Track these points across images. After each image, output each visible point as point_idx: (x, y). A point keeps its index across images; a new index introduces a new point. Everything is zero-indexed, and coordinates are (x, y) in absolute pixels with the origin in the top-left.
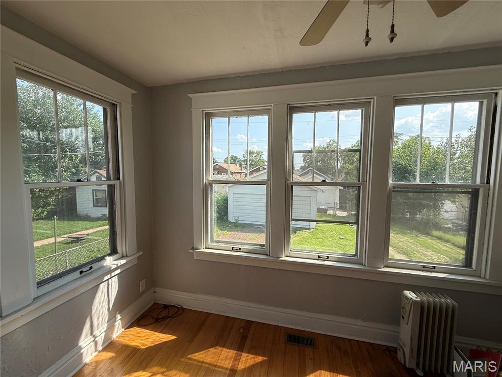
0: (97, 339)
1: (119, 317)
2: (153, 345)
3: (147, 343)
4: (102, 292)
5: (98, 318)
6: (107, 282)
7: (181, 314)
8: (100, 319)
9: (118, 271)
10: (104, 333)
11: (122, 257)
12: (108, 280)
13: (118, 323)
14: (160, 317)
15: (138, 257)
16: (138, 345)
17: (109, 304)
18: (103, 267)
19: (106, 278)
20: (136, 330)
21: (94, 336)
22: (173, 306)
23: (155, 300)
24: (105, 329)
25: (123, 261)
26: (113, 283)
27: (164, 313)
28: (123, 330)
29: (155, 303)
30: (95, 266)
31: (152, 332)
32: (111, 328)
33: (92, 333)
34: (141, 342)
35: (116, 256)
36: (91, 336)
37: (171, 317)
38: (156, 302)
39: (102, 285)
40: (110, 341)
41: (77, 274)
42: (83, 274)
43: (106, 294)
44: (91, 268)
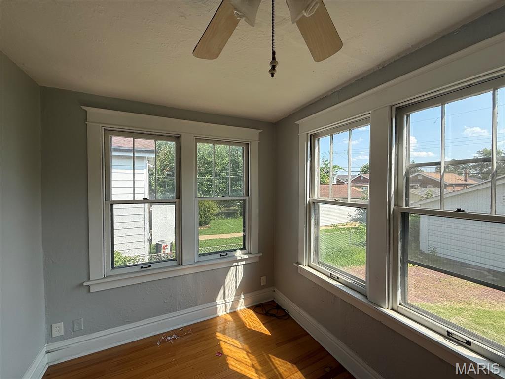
0: (227, 304)
1: (242, 296)
2: (254, 329)
3: (251, 325)
4: (232, 274)
5: (229, 290)
6: (235, 267)
7: (286, 319)
8: (230, 292)
9: (243, 263)
10: (232, 303)
11: (248, 253)
12: (236, 266)
13: (242, 301)
14: (270, 313)
15: (260, 257)
16: (247, 324)
17: (236, 284)
18: (234, 256)
19: (234, 264)
20: (251, 312)
21: (225, 301)
22: (284, 310)
23: (274, 298)
24: (232, 300)
25: (246, 256)
26: (240, 269)
27: (274, 312)
28: (245, 308)
29: (273, 301)
30: (229, 254)
31: (259, 321)
32: (236, 301)
33: (224, 298)
34: (250, 323)
35: (244, 251)
36: (223, 300)
37: (277, 317)
38: (275, 300)
39: (232, 268)
40: (235, 310)
41: (218, 256)
42: (222, 256)
43: (235, 276)
44: (227, 254)
